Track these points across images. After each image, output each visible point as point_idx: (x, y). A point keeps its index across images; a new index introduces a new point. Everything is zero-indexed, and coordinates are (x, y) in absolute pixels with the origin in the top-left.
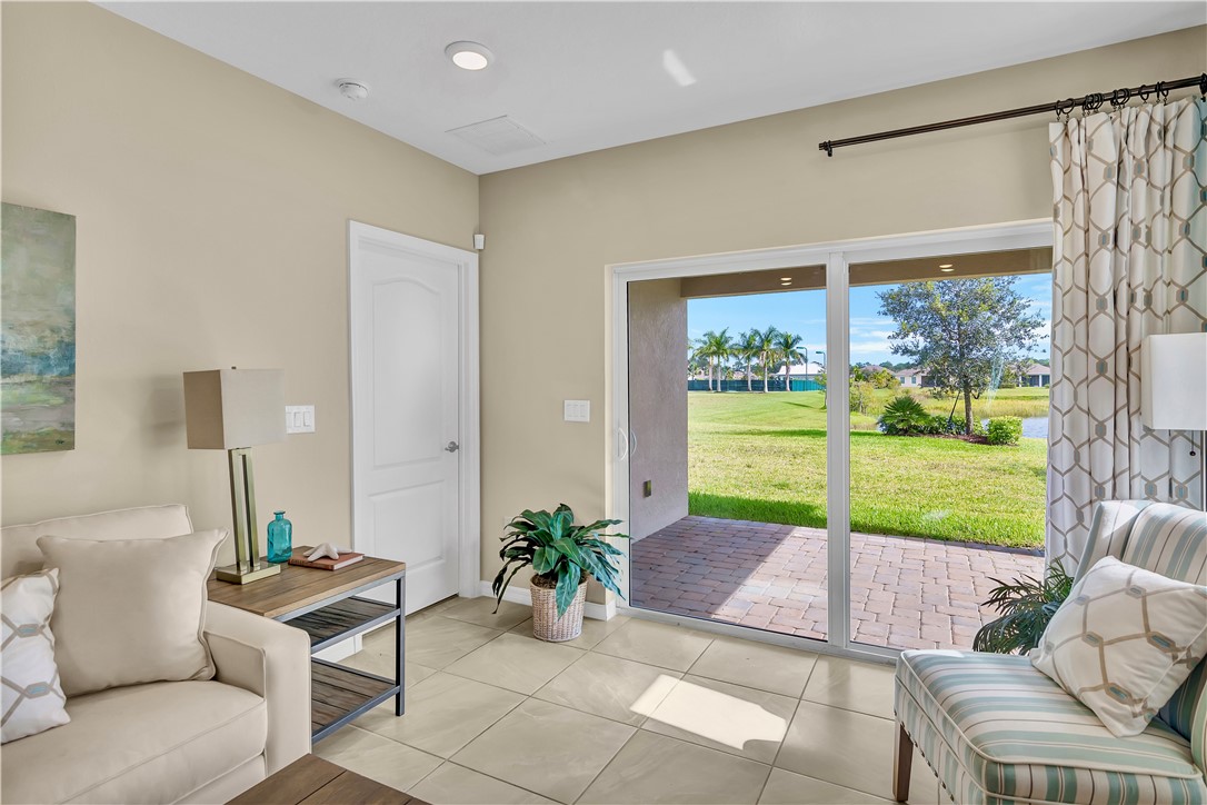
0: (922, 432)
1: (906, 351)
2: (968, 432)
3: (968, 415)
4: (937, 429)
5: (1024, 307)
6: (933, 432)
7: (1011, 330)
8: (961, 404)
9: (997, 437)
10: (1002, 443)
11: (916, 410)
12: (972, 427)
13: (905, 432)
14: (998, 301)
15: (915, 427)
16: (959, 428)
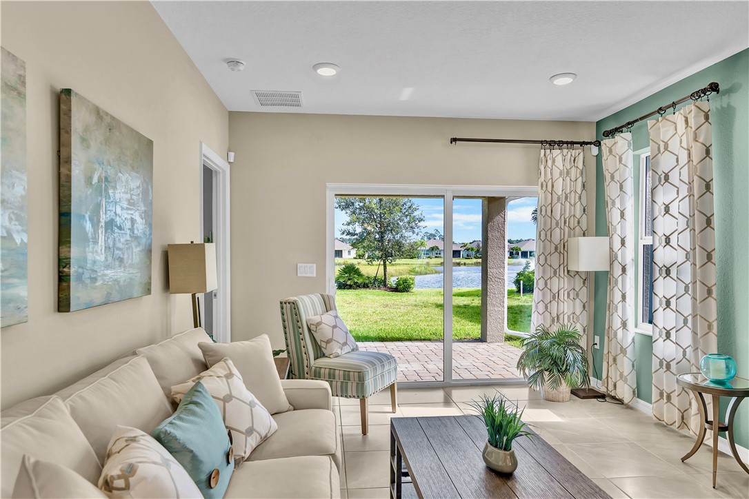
0: (359, 286)
1: (349, 233)
2: (385, 285)
3: (385, 275)
4: (367, 284)
5: (416, 210)
6: (365, 286)
7: (409, 223)
8: (382, 268)
9: (402, 287)
10: (407, 292)
11: (357, 272)
12: (387, 282)
13: (350, 287)
14: (403, 205)
15: (355, 283)
16: (380, 283)
